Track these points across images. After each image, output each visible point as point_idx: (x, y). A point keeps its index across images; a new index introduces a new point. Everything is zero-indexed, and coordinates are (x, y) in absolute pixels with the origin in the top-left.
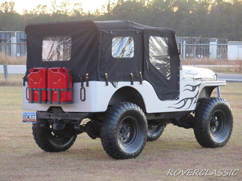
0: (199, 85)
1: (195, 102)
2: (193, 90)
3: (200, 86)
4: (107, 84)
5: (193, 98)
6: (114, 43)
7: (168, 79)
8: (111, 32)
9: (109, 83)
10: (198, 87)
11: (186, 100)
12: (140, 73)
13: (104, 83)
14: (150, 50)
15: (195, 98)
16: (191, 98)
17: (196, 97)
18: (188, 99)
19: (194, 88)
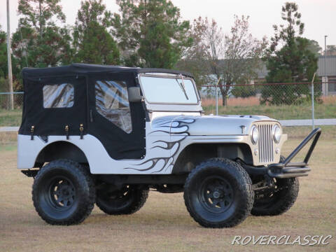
0: (179, 142)
1: (171, 164)
2: (169, 148)
3: (181, 143)
4: (32, 139)
5: (169, 158)
6: (46, 91)
7: (129, 133)
9: (36, 137)
10: (177, 144)
11: (155, 161)
12: (82, 125)
13: (30, 137)
14: (97, 98)
15: (172, 159)
16: (164, 159)
17: (173, 156)
18: (159, 159)
19: (171, 145)
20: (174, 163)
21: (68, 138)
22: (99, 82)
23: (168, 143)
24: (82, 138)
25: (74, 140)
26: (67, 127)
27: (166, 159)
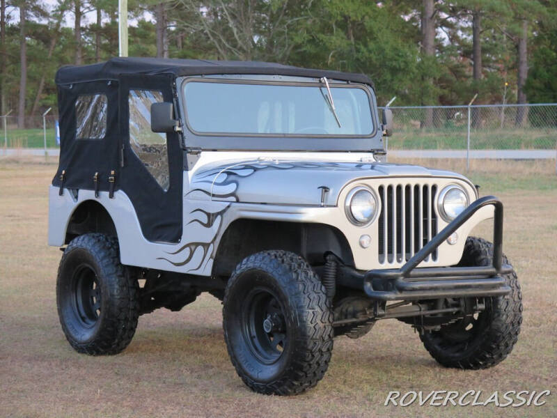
0: (221, 213)
1: (211, 257)
2: (209, 224)
3: (224, 215)
4: (61, 193)
5: (208, 245)
6: (79, 108)
7: (166, 191)
8: (71, 87)
9: (66, 191)
10: (219, 217)
11: (193, 248)
12: (113, 172)
13: (58, 189)
14: (131, 122)
15: (212, 246)
16: (203, 245)
17: (213, 242)
18: (197, 244)
19: (211, 219)
20: (214, 255)
21: (97, 195)
22: (132, 92)
23: (208, 215)
24: (111, 196)
25: (104, 198)
26: (96, 174)
27: (206, 246)
